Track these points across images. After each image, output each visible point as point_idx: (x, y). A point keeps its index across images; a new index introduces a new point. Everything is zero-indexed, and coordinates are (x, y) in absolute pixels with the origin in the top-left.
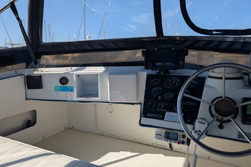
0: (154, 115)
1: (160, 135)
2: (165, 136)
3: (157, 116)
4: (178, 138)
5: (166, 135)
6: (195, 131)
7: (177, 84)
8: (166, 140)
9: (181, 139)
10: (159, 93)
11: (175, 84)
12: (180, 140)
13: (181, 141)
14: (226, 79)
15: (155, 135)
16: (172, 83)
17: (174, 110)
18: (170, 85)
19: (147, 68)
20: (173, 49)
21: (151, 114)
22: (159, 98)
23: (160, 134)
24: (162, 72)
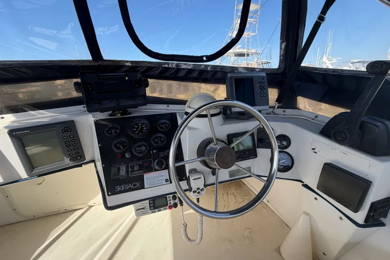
0: (126, 186)
1: (143, 209)
2: (150, 207)
3: (132, 187)
4: (168, 202)
5: (152, 205)
6: (193, 192)
7: (145, 127)
8: (152, 212)
9: (172, 202)
10: (124, 146)
11: (142, 128)
12: (170, 203)
13: (172, 204)
14: (212, 115)
15: (135, 212)
16: (138, 128)
17: (155, 168)
18: (137, 131)
19: (90, 110)
20: (127, 78)
21: (123, 186)
22: (127, 156)
23: (142, 207)
24: (119, 113)
